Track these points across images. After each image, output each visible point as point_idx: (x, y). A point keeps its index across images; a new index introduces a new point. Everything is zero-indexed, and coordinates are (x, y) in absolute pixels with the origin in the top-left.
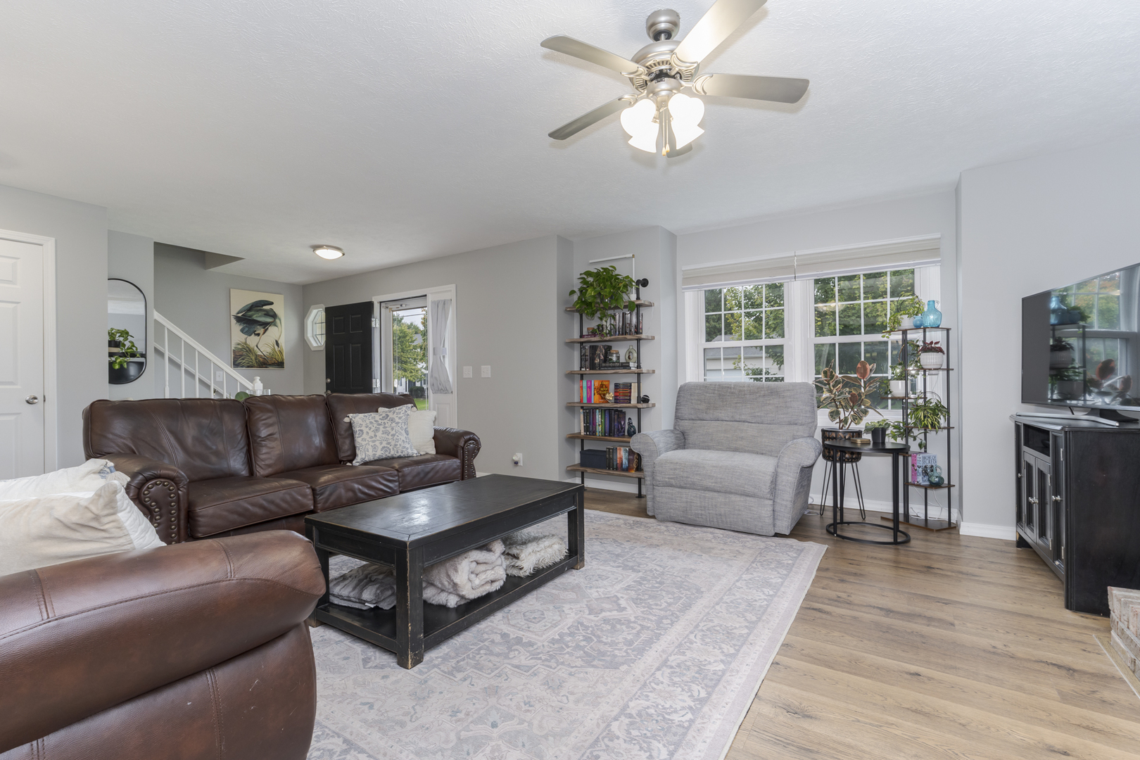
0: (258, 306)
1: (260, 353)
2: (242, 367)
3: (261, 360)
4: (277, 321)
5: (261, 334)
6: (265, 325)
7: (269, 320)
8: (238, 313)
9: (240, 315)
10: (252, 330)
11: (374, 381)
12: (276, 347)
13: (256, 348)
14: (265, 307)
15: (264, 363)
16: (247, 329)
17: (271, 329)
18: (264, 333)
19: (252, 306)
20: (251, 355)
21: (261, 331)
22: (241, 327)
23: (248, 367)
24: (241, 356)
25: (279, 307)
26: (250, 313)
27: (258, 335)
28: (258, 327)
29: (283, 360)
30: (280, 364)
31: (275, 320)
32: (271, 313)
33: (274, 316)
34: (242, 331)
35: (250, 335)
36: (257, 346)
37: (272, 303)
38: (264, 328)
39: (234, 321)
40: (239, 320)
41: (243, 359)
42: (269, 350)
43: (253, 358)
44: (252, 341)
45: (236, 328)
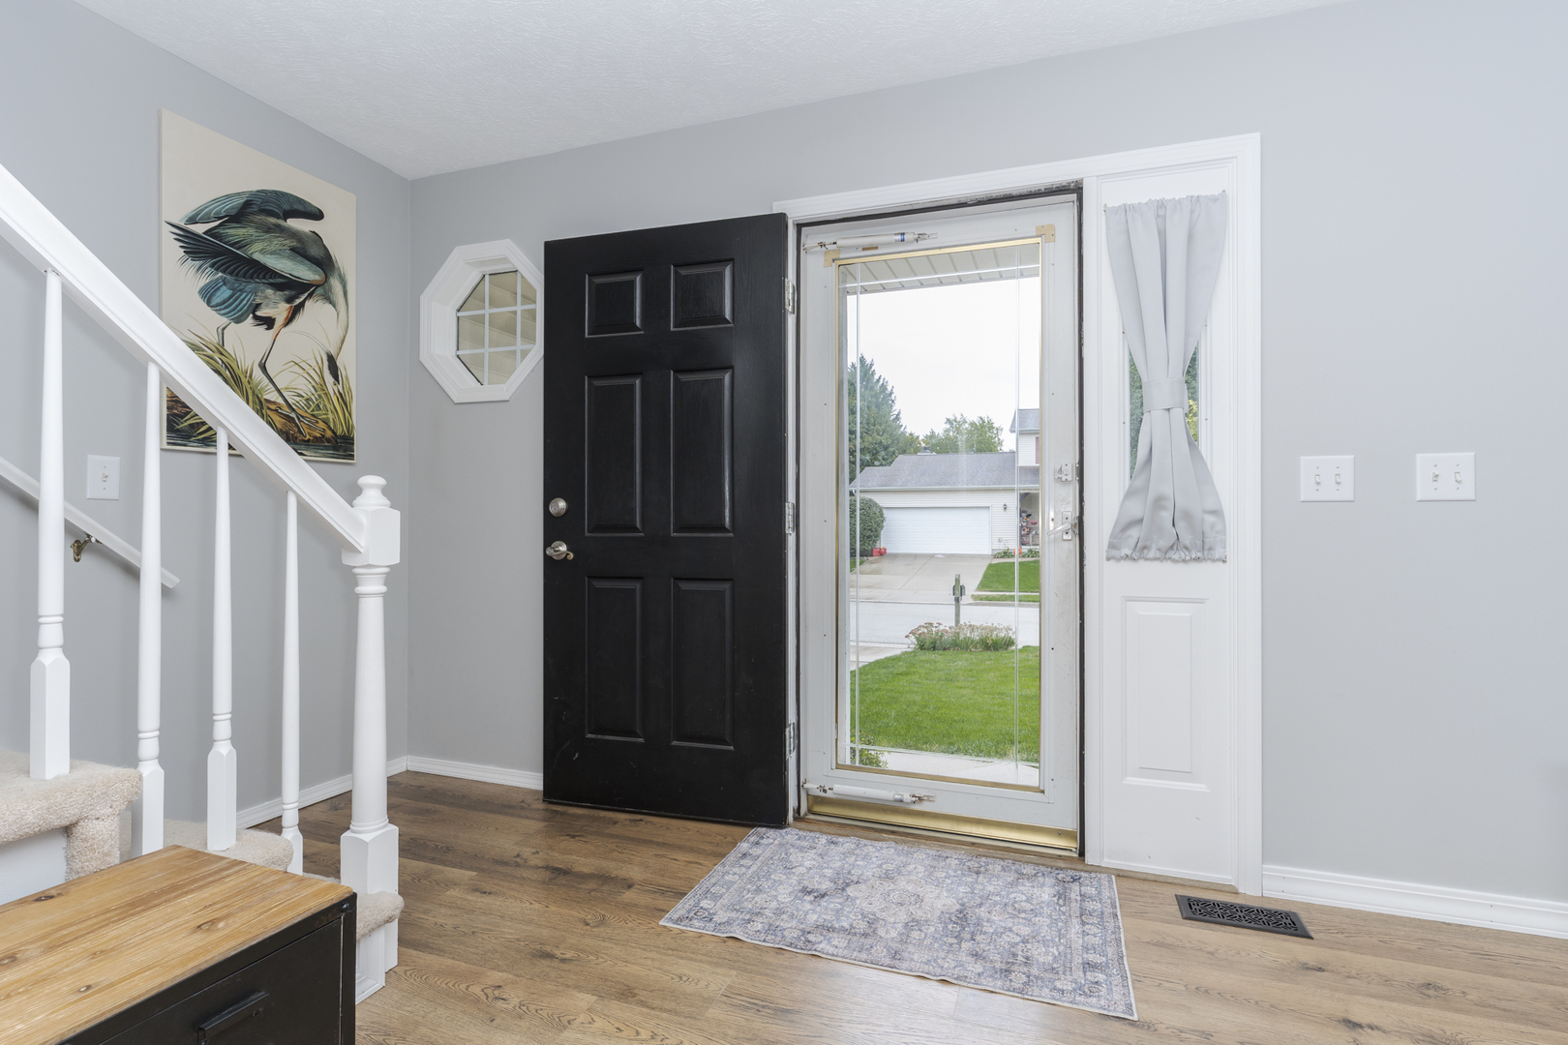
1: (273, 396)
4: (335, 283)
5: (279, 321)
6: (295, 291)
7: (306, 273)
8: (192, 220)
9: (200, 229)
10: (246, 300)
12: (329, 379)
13: (258, 374)
14: (294, 223)
16: (225, 293)
17: (315, 310)
18: (289, 320)
19: (247, 204)
21: (279, 310)
22: (204, 281)
25: (337, 233)
26: (236, 233)
27: (269, 323)
28: (270, 292)
29: (350, 428)
30: (344, 444)
31: (327, 277)
32: (314, 251)
33: (325, 263)
34: (207, 294)
35: (238, 320)
36: (263, 367)
37: (317, 215)
38: (289, 300)
39: (174, 250)
40: (196, 247)
42: (305, 387)
44: (246, 341)
45: (185, 276)
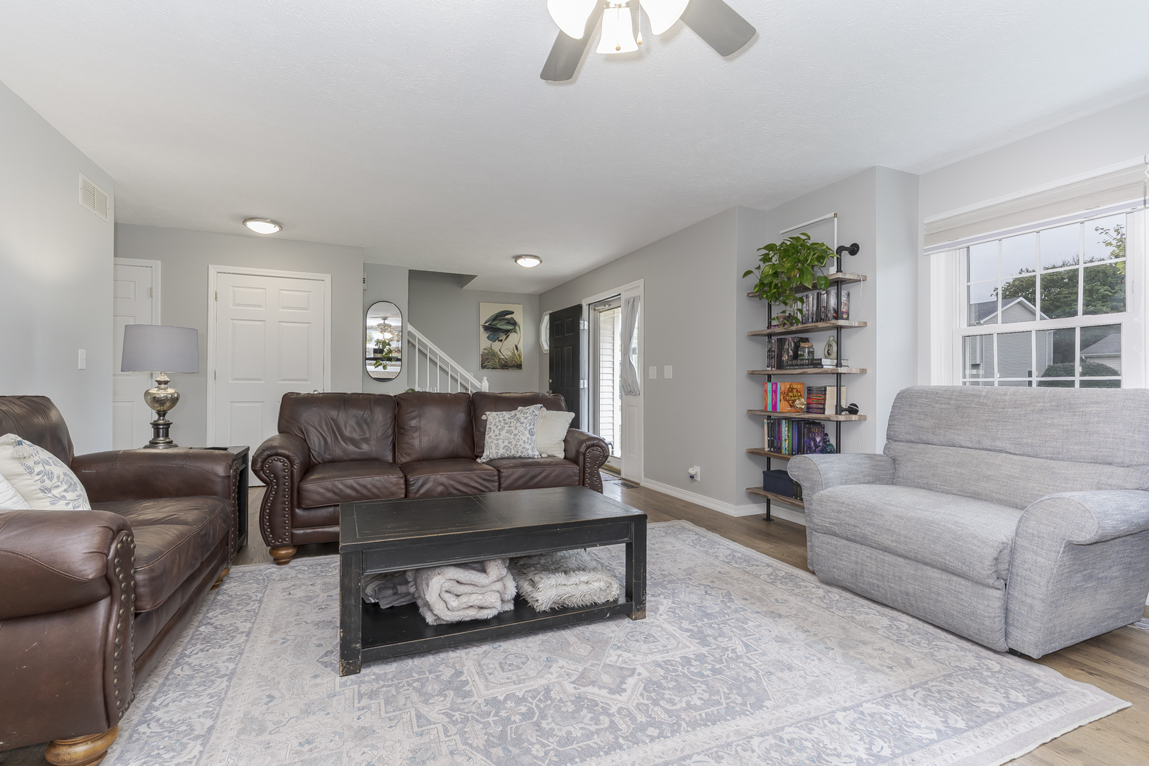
0: (501, 316)
1: (502, 357)
2: (488, 368)
3: (503, 362)
4: (517, 328)
5: (504, 340)
6: (507, 332)
7: (510, 327)
8: (485, 323)
9: (487, 324)
10: (496, 337)
11: (581, 381)
12: (516, 351)
13: (499, 352)
14: (507, 317)
15: (505, 365)
16: (492, 336)
17: (512, 335)
18: (506, 339)
19: (497, 316)
20: (495, 358)
21: (503, 337)
22: (488, 335)
23: (493, 368)
24: (487, 359)
25: (518, 316)
26: (495, 322)
27: (501, 341)
28: (501, 334)
29: (521, 362)
30: (519, 366)
31: (515, 327)
32: (512, 322)
33: (514, 323)
34: (488, 338)
35: (495, 342)
37: (513, 313)
38: (506, 335)
39: (482, 330)
40: (486, 328)
41: (489, 362)
42: (510, 354)
43: (497, 361)
44: (496, 346)
45: (484, 335)
